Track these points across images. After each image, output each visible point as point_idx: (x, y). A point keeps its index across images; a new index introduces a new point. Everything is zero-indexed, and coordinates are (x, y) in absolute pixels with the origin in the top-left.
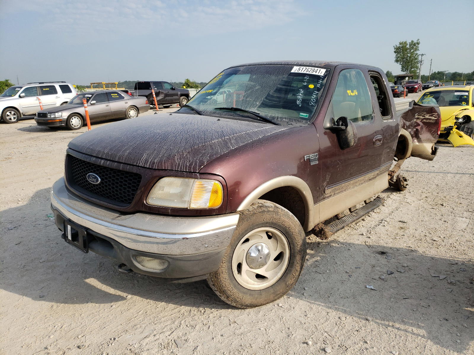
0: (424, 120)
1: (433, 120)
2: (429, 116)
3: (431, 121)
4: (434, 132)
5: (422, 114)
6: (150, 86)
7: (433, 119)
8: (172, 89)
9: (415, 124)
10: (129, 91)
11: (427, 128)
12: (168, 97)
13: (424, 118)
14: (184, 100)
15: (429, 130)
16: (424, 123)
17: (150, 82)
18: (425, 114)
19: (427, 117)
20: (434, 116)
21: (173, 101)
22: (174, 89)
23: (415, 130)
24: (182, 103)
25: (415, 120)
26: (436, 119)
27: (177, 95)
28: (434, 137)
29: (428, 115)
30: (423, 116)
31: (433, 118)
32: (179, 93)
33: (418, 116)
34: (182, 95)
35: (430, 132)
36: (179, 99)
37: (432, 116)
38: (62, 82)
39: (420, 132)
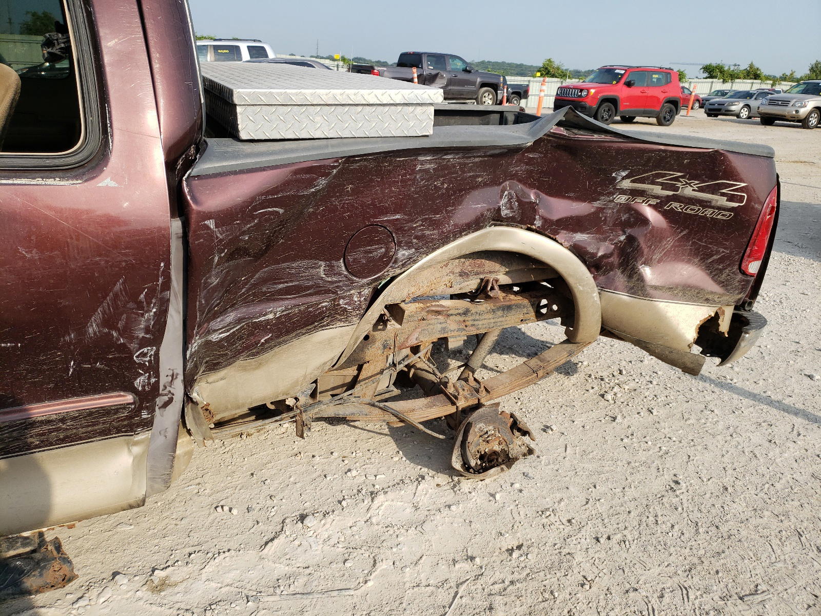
0: (675, 205)
1: (719, 208)
2: (701, 190)
3: (711, 210)
4: (721, 260)
5: (663, 176)
6: (420, 62)
7: (719, 204)
8: (466, 71)
9: (624, 217)
10: (376, 68)
11: (686, 238)
12: (453, 85)
13: (671, 193)
14: (486, 94)
15: (698, 249)
16: (669, 215)
17: (422, 53)
18: (677, 179)
19: (689, 191)
20: (723, 195)
21: (462, 95)
22: (469, 72)
23: (622, 238)
24: (482, 98)
25: (622, 199)
26: (736, 205)
27: (474, 83)
28: (724, 284)
29: (696, 184)
30: (665, 187)
31: (722, 201)
32: (479, 80)
33: (633, 181)
34: (483, 85)
35: (703, 260)
36: (476, 92)
37: (714, 190)
38: (254, 41)
39: (646, 251)
